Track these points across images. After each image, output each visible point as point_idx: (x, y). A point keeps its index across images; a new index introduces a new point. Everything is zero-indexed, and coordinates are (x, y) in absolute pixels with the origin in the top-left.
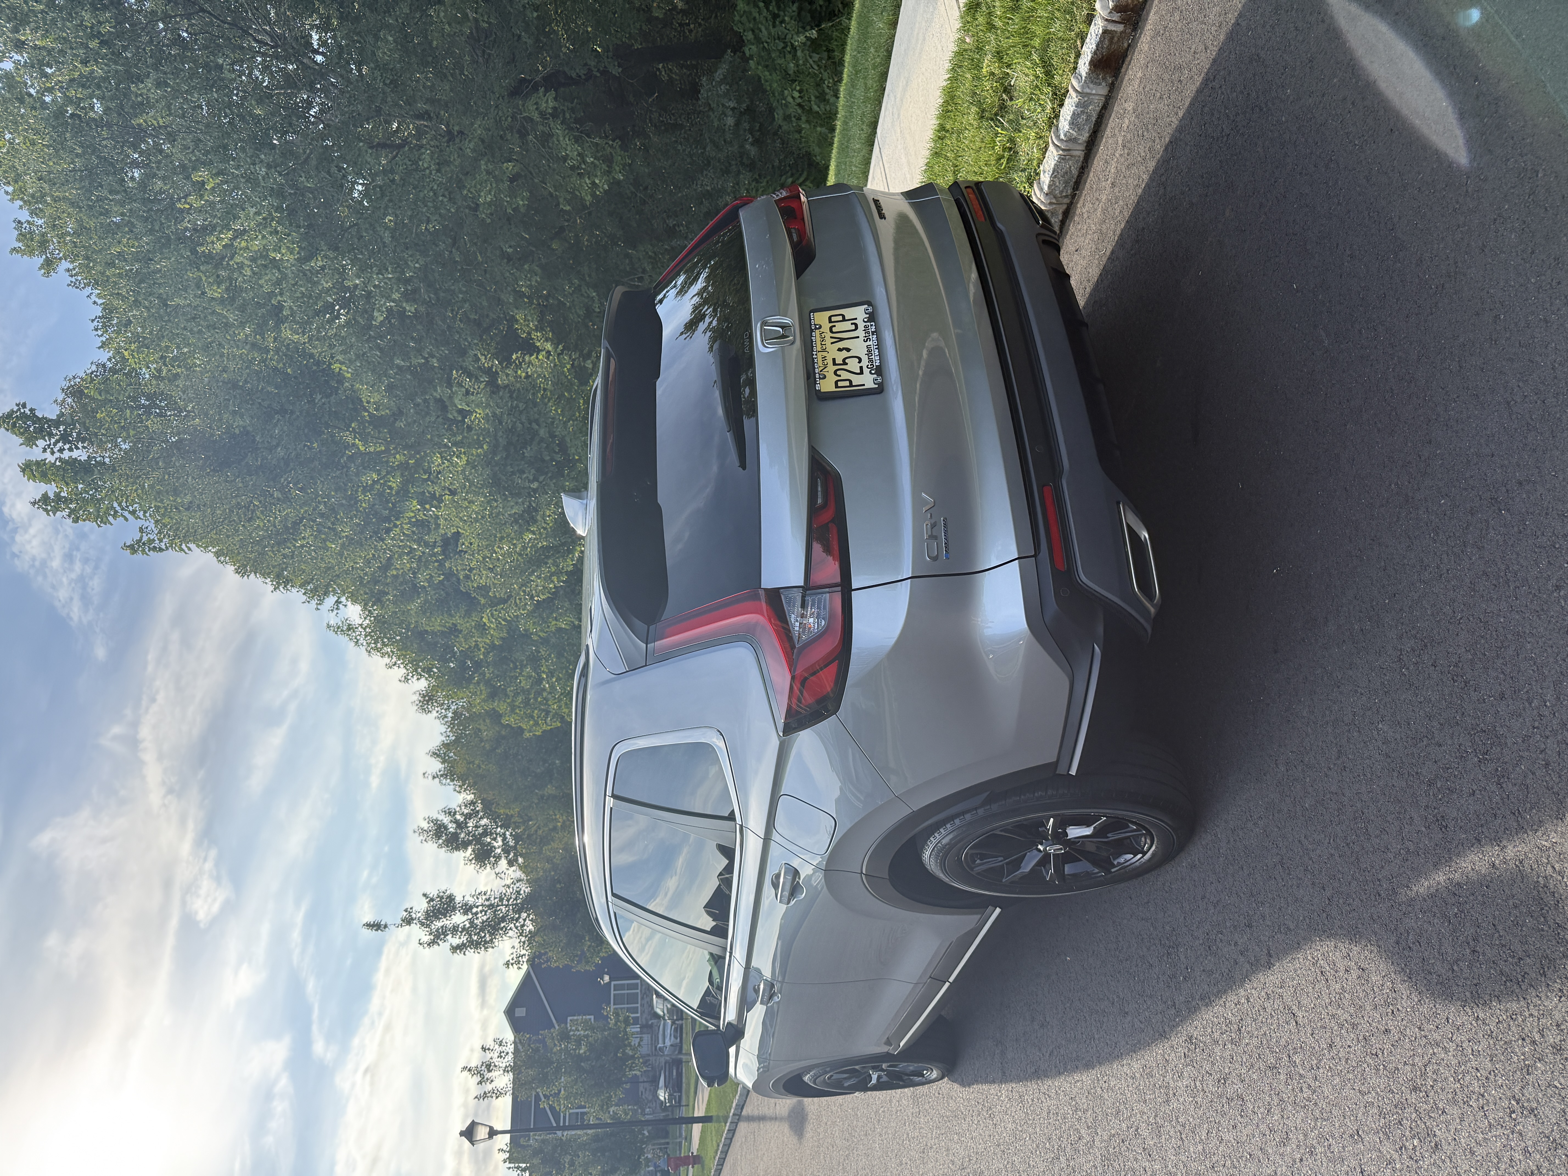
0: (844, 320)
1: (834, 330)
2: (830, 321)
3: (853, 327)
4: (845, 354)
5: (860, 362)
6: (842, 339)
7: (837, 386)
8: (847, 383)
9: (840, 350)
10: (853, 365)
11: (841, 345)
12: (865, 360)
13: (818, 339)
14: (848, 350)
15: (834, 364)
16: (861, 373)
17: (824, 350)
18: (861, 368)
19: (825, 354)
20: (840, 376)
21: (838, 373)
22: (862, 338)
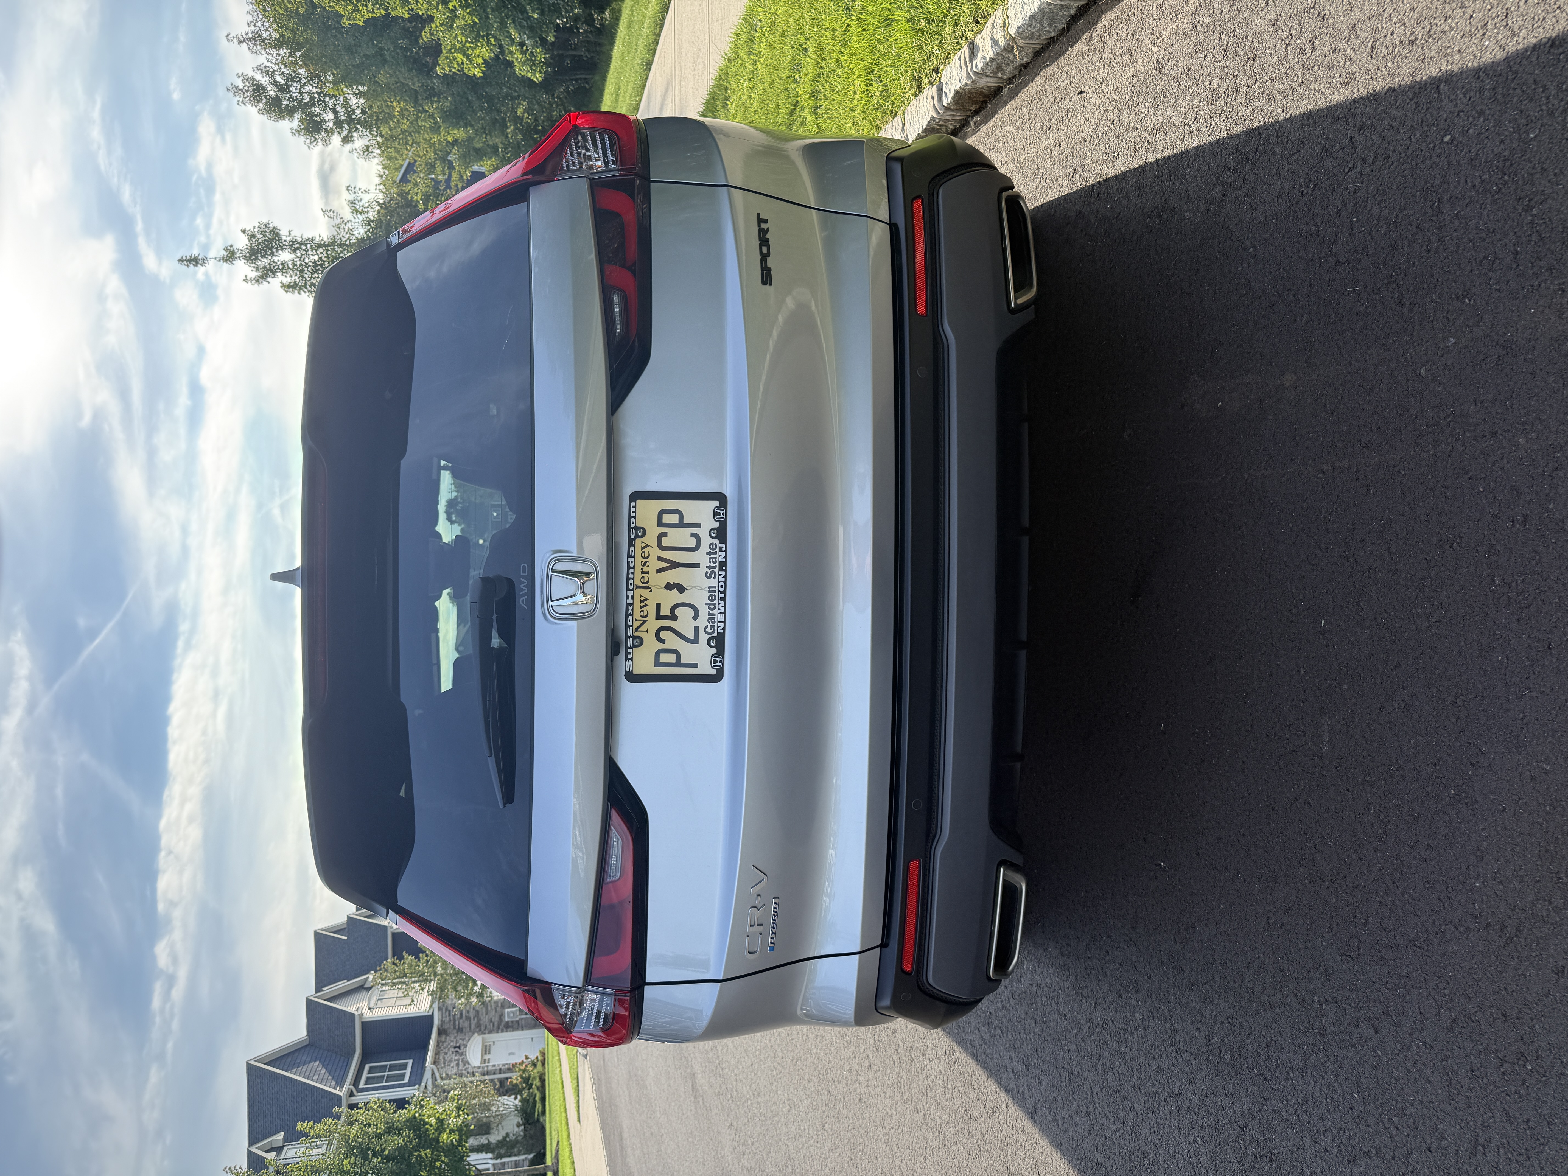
0: (681, 524)
1: (665, 542)
2: (660, 524)
3: (692, 543)
4: (675, 597)
5: (695, 618)
6: (675, 565)
7: (658, 664)
8: (671, 658)
9: (669, 587)
10: (685, 622)
11: (673, 576)
12: (704, 611)
13: (639, 560)
14: (681, 589)
15: (659, 616)
16: (695, 641)
17: (645, 586)
18: (696, 629)
19: (645, 593)
20: (663, 641)
21: (664, 634)
22: (703, 570)
